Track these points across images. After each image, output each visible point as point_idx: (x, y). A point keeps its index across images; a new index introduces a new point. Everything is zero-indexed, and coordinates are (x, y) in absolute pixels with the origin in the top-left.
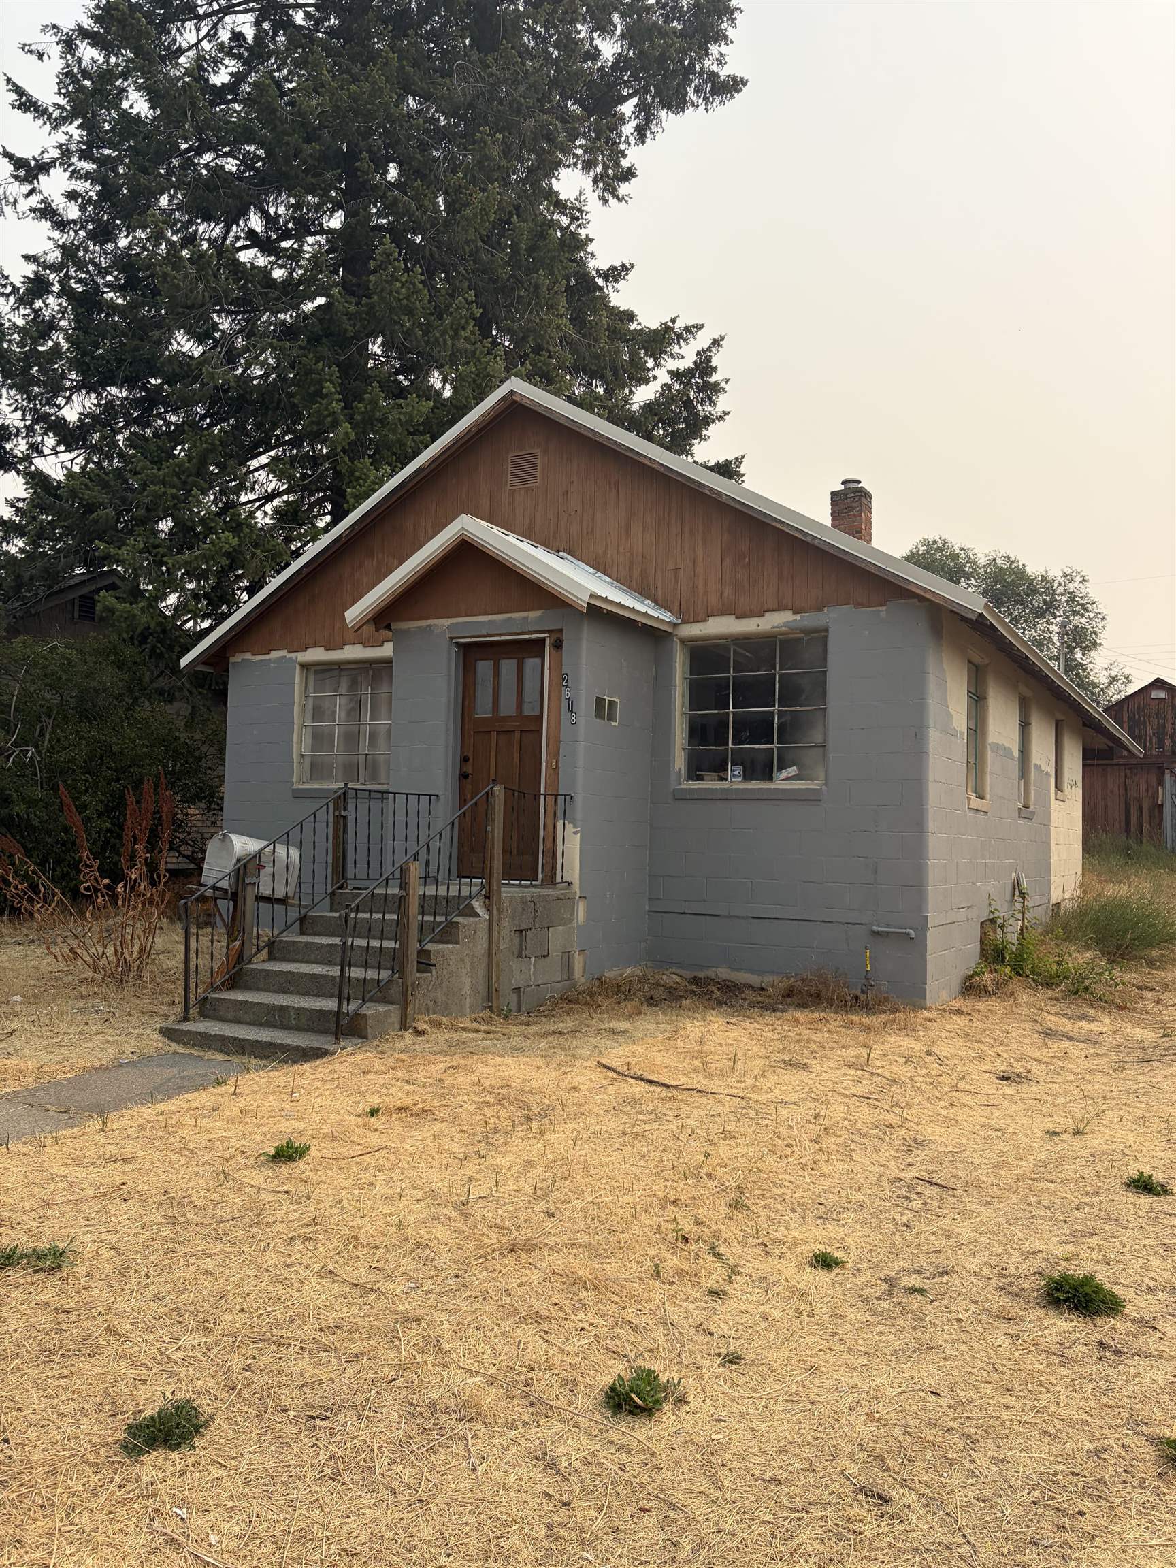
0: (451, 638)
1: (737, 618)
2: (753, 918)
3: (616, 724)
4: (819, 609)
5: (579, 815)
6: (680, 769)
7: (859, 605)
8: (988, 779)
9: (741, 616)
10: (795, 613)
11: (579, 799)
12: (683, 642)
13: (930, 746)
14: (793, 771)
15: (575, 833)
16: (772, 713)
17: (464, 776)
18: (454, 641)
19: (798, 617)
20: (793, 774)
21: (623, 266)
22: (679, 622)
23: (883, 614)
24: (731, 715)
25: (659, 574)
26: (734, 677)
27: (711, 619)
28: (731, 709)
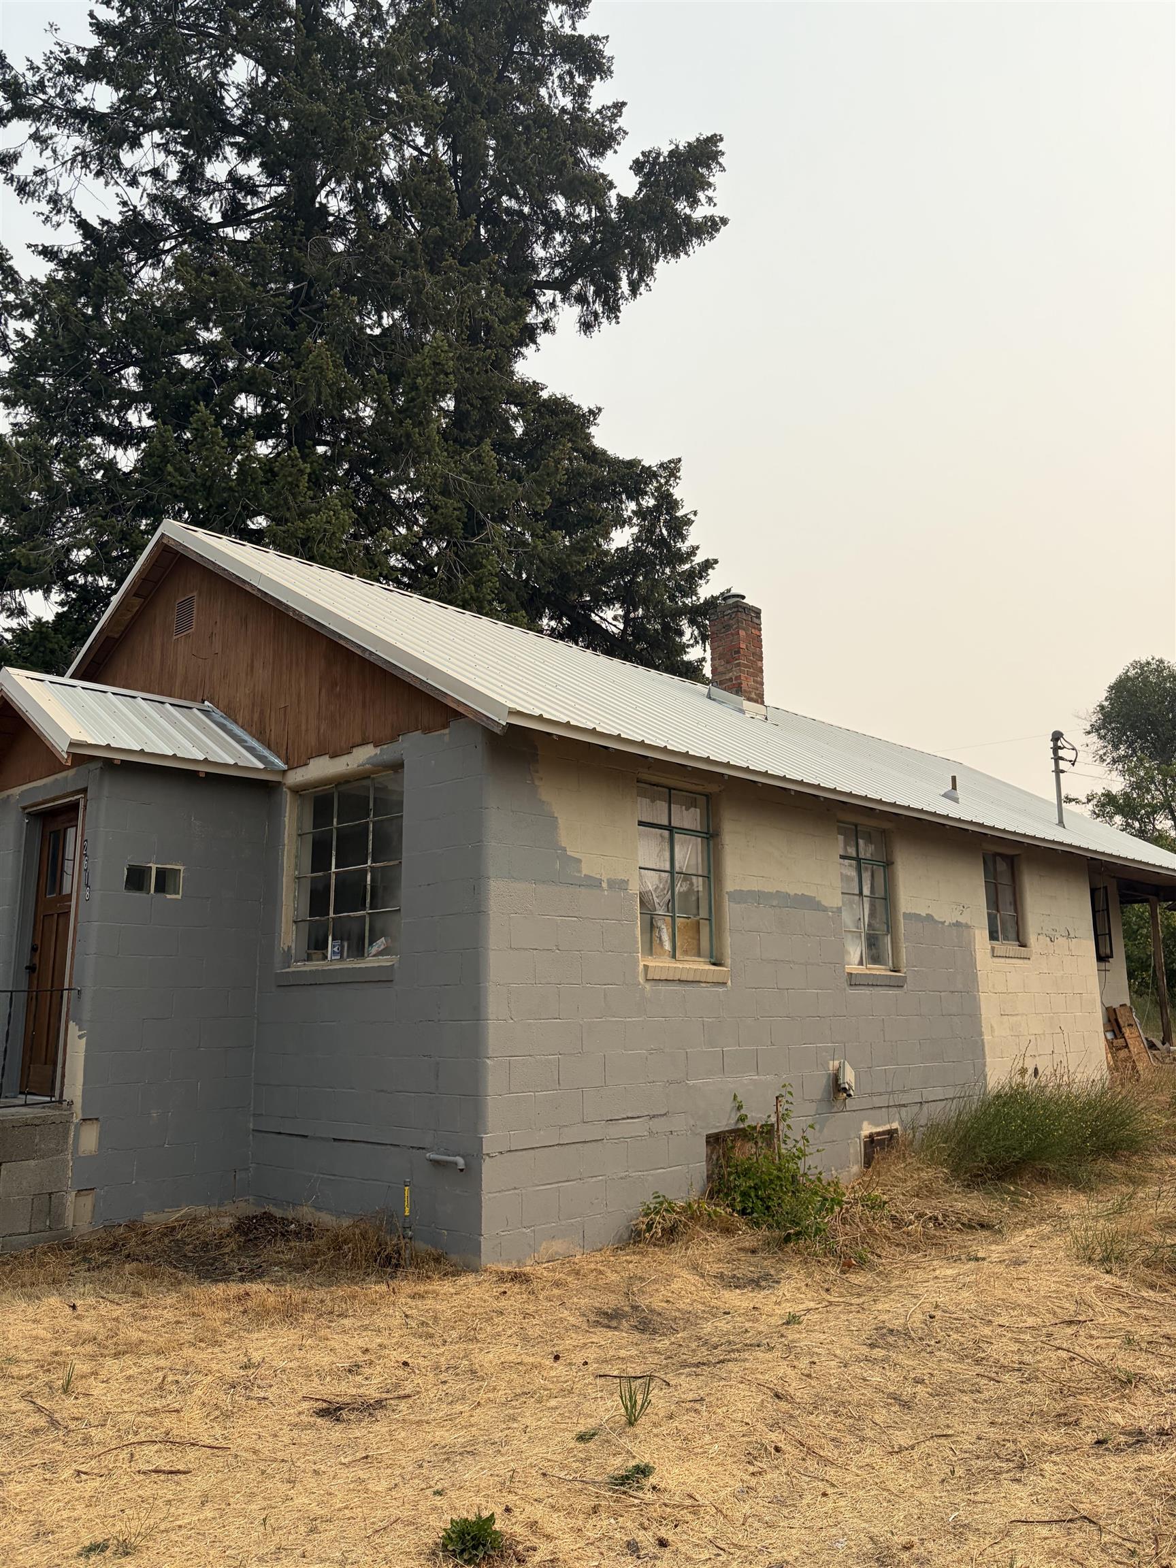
0: (24, 808)
1: (332, 757)
2: (335, 1140)
3: (179, 897)
4: (393, 739)
5: (86, 1015)
6: (289, 948)
7: (427, 730)
8: (728, 940)
9: (334, 756)
10: (376, 746)
11: (87, 995)
12: (297, 791)
13: (492, 902)
14: (381, 943)
15: (80, 1037)
16: (364, 872)
17: (31, 969)
18: (27, 811)
19: (378, 751)
20: (382, 947)
21: (591, 411)
22: (285, 767)
23: (447, 738)
24: (333, 877)
25: (273, 713)
26: (337, 829)
27: (312, 760)
28: (333, 869)
